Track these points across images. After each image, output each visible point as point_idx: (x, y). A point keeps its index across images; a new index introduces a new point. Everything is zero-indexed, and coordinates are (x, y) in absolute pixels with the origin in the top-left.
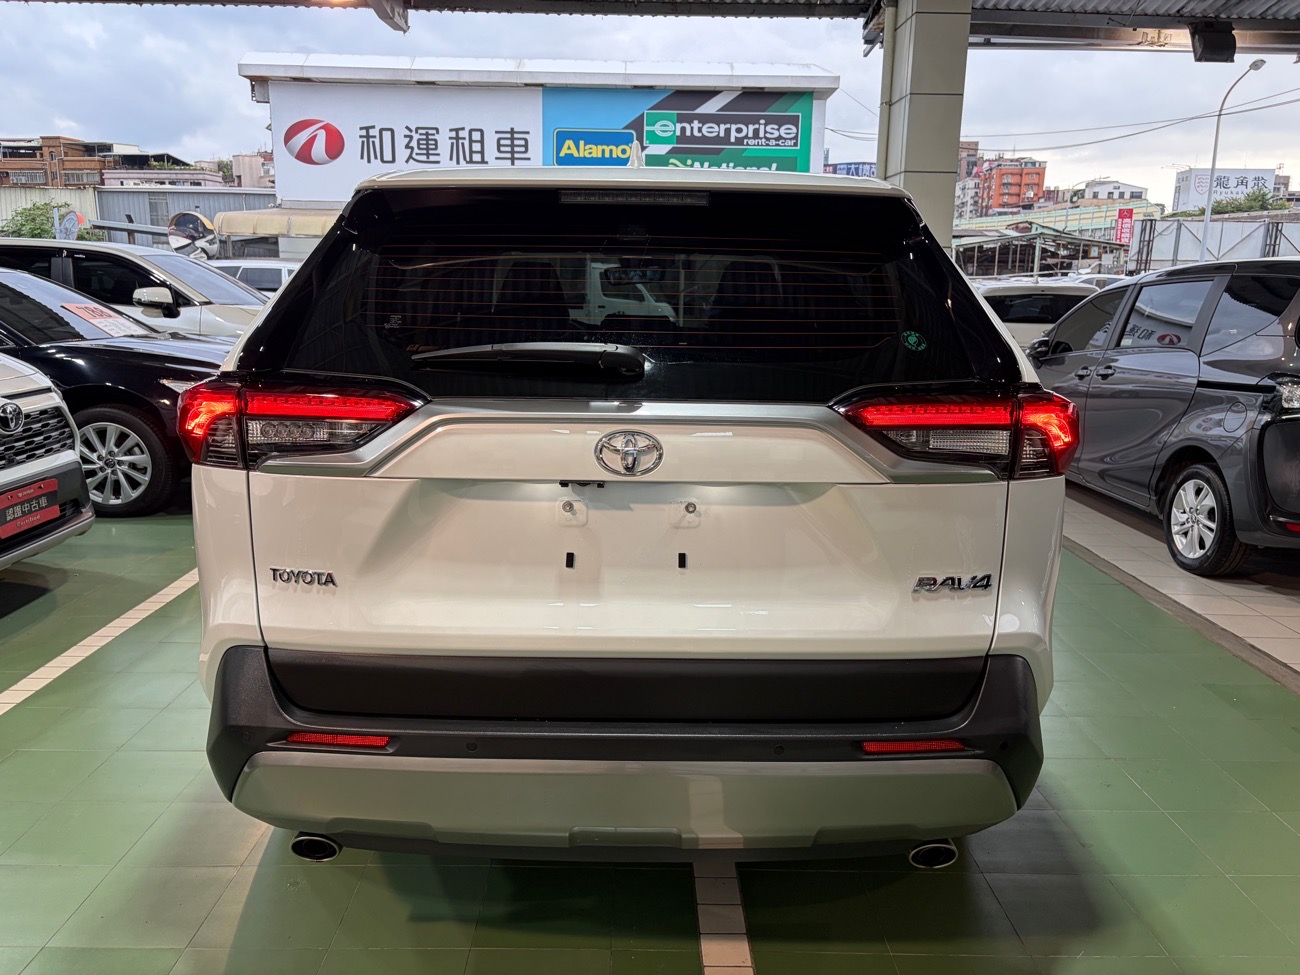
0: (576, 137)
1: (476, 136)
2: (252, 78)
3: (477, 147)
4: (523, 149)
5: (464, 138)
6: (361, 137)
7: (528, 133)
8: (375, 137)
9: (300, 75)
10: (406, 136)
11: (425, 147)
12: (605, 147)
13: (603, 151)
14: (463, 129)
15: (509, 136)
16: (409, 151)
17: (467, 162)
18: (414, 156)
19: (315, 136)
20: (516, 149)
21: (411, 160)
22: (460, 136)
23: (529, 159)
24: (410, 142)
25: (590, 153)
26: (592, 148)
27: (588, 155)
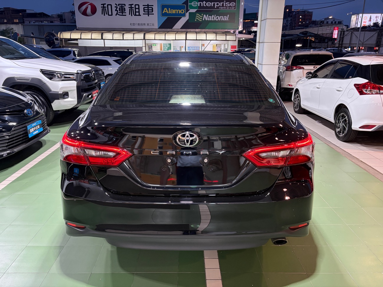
0: (168, 7)
1: (137, 7)
3: (137, 10)
4: (151, 11)
6: (102, 7)
7: (153, 6)
8: (106, 7)
10: (115, 7)
11: (121, 10)
12: (176, 10)
13: (176, 11)
14: (133, 4)
15: (147, 7)
16: (117, 11)
17: (135, 15)
18: (118, 13)
19: (88, 7)
20: (149, 11)
21: (117, 15)
22: (132, 7)
23: (153, 14)
24: (117, 9)
25: (172, 12)
26: (172, 11)
27: (171, 13)
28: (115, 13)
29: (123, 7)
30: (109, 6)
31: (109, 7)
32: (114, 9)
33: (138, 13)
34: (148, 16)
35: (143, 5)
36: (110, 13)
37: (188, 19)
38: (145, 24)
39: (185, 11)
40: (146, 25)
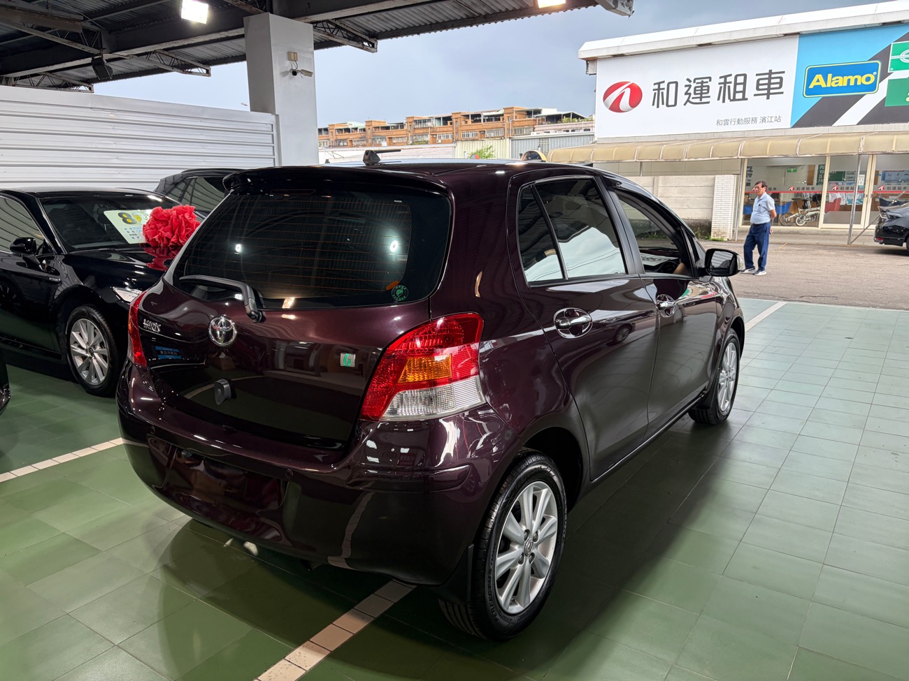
0: (824, 71)
1: (740, 80)
2: (587, 60)
3: (740, 88)
4: (778, 86)
5: (731, 83)
6: (654, 90)
7: (784, 72)
8: (664, 89)
9: (617, 53)
10: (686, 86)
11: (699, 92)
12: (850, 77)
13: (849, 80)
14: (731, 75)
15: (767, 76)
16: (687, 96)
17: (731, 100)
18: (691, 99)
19: (623, 93)
20: (772, 86)
21: (688, 103)
22: (728, 81)
23: (782, 93)
24: (689, 90)
25: (837, 83)
26: (838, 79)
27: (834, 85)
28: (682, 98)
29: (704, 84)
30: (671, 85)
31: (672, 87)
32: (682, 90)
33: (741, 94)
34: (768, 98)
35: (757, 75)
36: (671, 102)
37: (885, 98)
38: (754, 120)
39: (876, 76)
40: (759, 120)
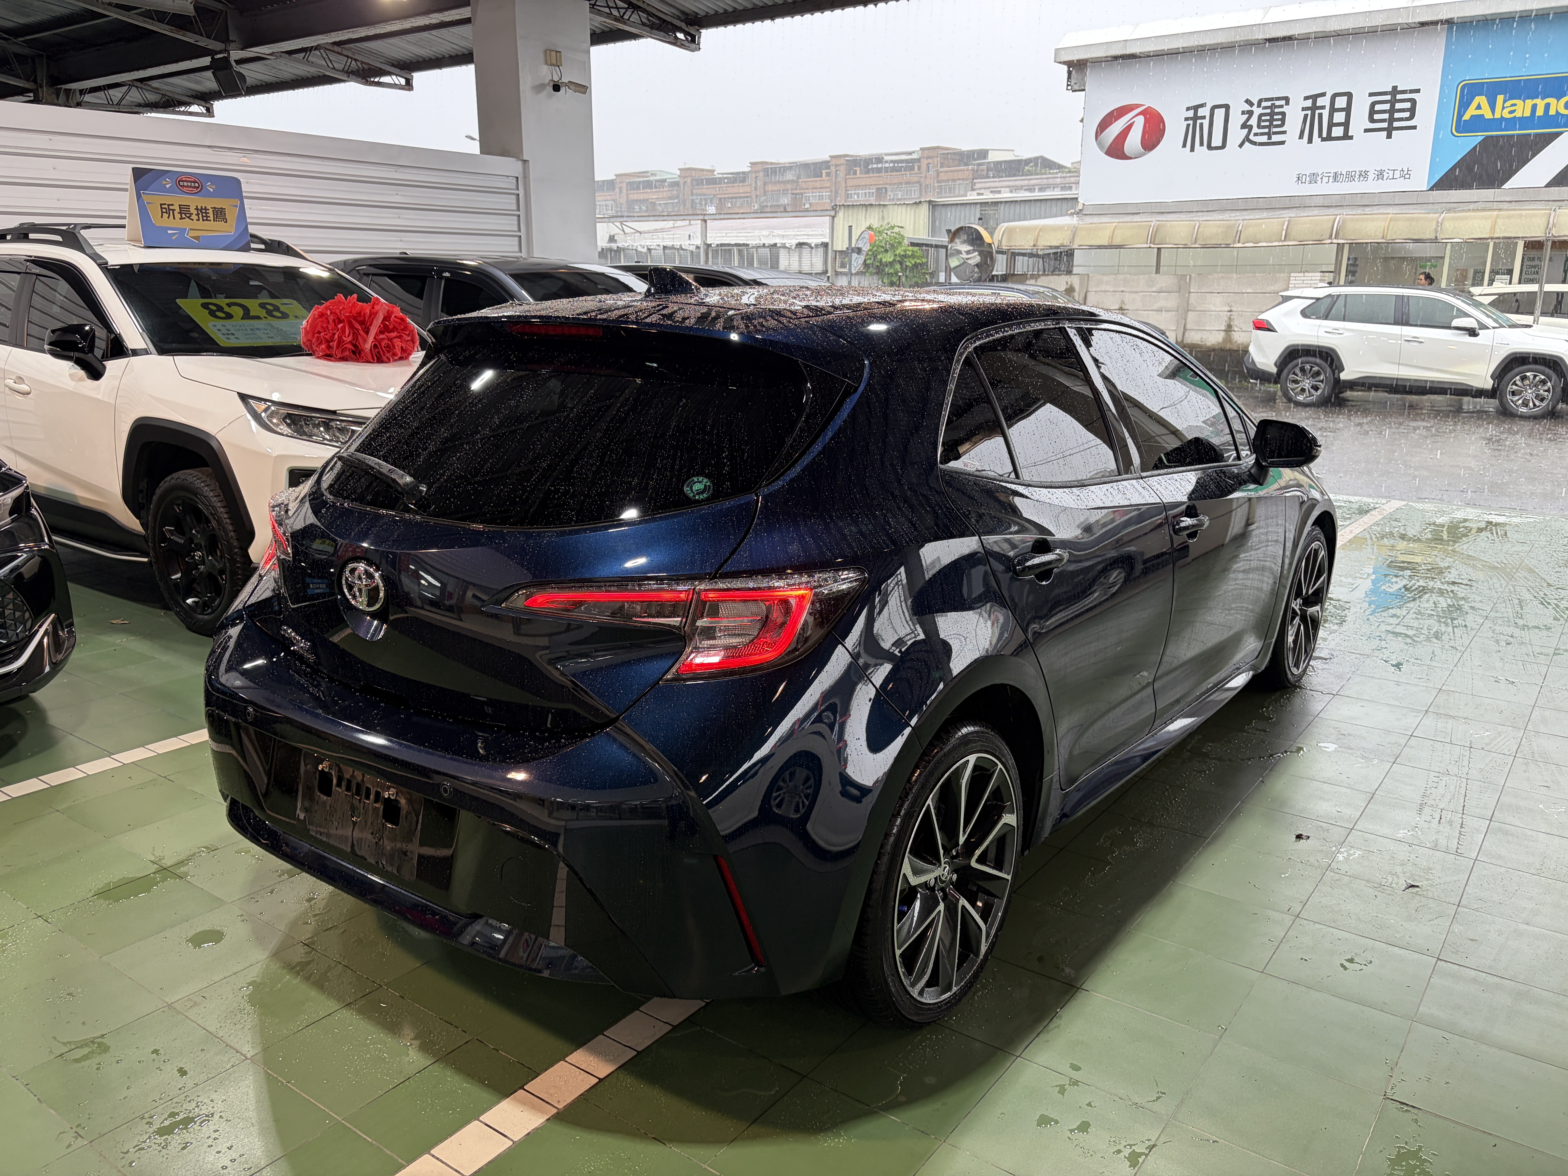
0: (1492, 90)
1: (1341, 102)
2: (1069, 64)
3: (1339, 117)
4: (1407, 114)
5: (1323, 107)
6: (1186, 119)
7: (1418, 91)
8: (1204, 117)
9: (1124, 53)
10: (1243, 113)
11: (1267, 123)
12: (1536, 101)
13: (1534, 107)
14: (1323, 94)
15: (1388, 97)
16: (1247, 130)
17: (1323, 140)
18: (1251, 137)
19: (1132, 124)
20: (1397, 115)
21: (1247, 143)
22: (1318, 105)
23: (1414, 128)
24: (1248, 119)
25: (1514, 111)
26: (1515, 105)
27: (1507, 116)
28: (1236, 134)
29: (1277, 110)
30: (1216, 111)
31: (1220, 114)
32: (1236, 119)
33: (1342, 128)
34: (1389, 136)
35: (1371, 95)
36: (1217, 141)
40: (1371, 176)
